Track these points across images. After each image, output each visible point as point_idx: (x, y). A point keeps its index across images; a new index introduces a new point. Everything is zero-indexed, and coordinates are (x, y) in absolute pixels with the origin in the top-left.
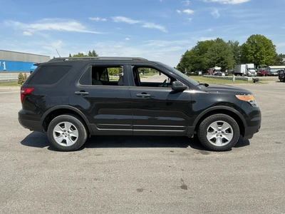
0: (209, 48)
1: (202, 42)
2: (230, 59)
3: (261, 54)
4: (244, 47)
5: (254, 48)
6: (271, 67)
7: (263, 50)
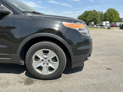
0: (90, 14)
1: (86, 11)
2: (99, 19)
3: (113, 17)
4: (105, 14)
5: (110, 14)
6: (117, 23)
7: (114, 15)
